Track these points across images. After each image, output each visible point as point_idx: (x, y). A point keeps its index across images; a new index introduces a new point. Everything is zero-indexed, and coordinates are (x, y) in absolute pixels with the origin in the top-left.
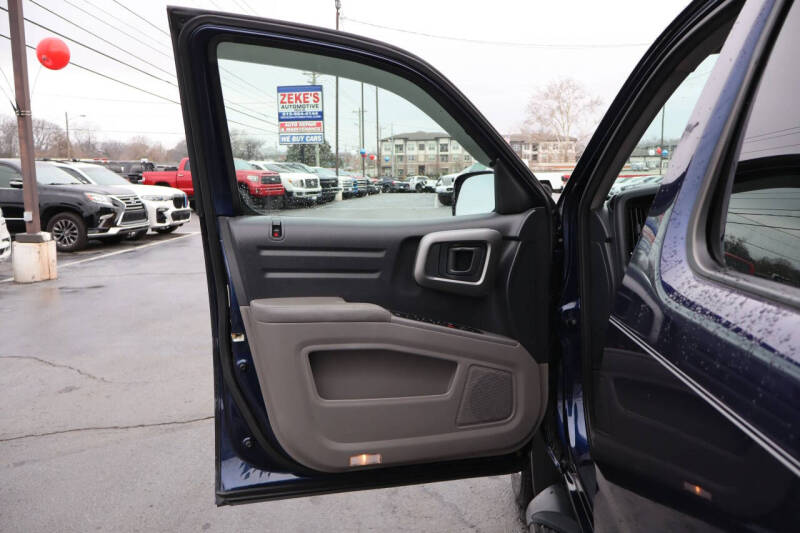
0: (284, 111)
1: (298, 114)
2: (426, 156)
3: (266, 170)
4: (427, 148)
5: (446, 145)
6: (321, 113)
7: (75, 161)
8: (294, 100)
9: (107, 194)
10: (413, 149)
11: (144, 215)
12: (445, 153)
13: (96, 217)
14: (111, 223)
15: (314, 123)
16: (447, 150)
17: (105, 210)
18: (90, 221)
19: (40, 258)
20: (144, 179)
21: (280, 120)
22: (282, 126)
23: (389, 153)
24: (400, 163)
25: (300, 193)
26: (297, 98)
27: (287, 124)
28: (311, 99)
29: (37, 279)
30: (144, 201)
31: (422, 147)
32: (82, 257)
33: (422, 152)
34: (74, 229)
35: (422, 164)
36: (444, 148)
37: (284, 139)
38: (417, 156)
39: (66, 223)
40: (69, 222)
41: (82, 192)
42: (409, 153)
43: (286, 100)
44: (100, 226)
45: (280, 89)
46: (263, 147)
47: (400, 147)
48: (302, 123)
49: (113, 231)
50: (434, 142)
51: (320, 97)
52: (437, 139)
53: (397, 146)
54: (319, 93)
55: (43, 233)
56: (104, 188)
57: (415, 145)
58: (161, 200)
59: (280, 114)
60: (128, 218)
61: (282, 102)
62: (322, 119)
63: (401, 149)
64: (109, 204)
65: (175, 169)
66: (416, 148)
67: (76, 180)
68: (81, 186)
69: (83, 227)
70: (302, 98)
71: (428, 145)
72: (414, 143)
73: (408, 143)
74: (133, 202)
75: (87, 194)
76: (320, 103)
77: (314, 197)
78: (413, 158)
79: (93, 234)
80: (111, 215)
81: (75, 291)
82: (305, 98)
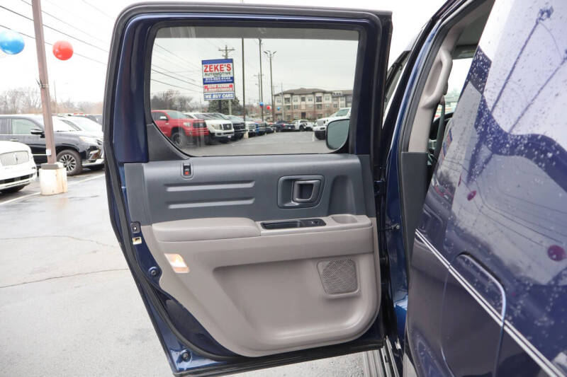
0: (207, 77)
1: (216, 79)
2: (306, 105)
3: (196, 118)
4: (307, 100)
5: (321, 97)
6: (232, 78)
7: (70, 115)
8: (213, 69)
9: (94, 137)
10: (297, 101)
12: (320, 103)
13: (87, 153)
14: (97, 156)
15: (228, 85)
16: (321, 101)
17: (94, 148)
18: (83, 156)
19: (57, 179)
21: (204, 84)
22: (206, 87)
23: (281, 104)
24: (289, 111)
25: (219, 134)
26: (216, 68)
27: (209, 86)
28: (225, 69)
29: (55, 193)
31: (303, 99)
32: (79, 179)
33: (303, 103)
34: (73, 161)
35: (303, 111)
36: (319, 99)
37: (207, 97)
38: (300, 105)
39: (68, 157)
40: (70, 156)
41: (77, 136)
42: (294, 103)
43: (208, 69)
44: (90, 159)
45: (204, 62)
46: (191, 102)
47: (287, 100)
48: (219, 85)
49: (98, 162)
50: (312, 96)
51: (231, 67)
52: (314, 93)
53: (286, 99)
54: (231, 64)
55: (57, 163)
56: (90, 133)
57: (298, 98)
59: (204, 80)
61: (205, 71)
62: (233, 82)
63: (289, 101)
64: (96, 144)
66: (299, 100)
67: (72, 128)
69: (79, 159)
70: (219, 68)
71: (307, 98)
72: (298, 96)
73: (294, 96)
75: (81, 137)
76: (231, 71)
77: (230, 136)
78: (296, 107)
79: (86, 163)
80: (97, 151)
81: (82, 199)
82: (221, 68)
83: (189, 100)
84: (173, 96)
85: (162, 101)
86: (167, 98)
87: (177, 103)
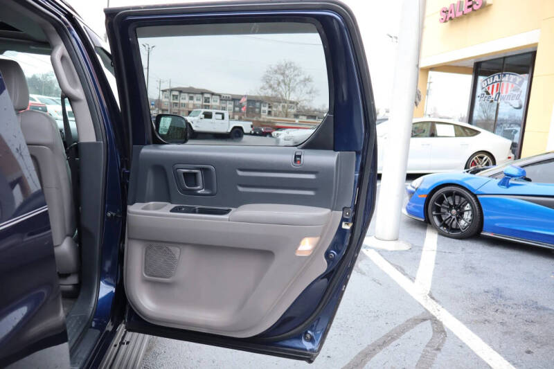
2: (194, 105)
4: (195, 99)
5: (209, 98)
10: (185, 99)
12: (207, 104)
16: (209, 102)
23: (167, 100)
24: (175, 108)
31: (191, 98)
33: (191, 102)
35: (190, 110)
36: (207, 100)
38: (188, 104)
42: (182, 101)
47: (176, 97)
50: (200, 96)
52: (202, 93)
53: (173, 96)
57: (187, 96)
63: (177, 98)
66: (187, 98)
71: (195, 97)
72: (186, 94)
73: (182, 94)
78: (184, 105)
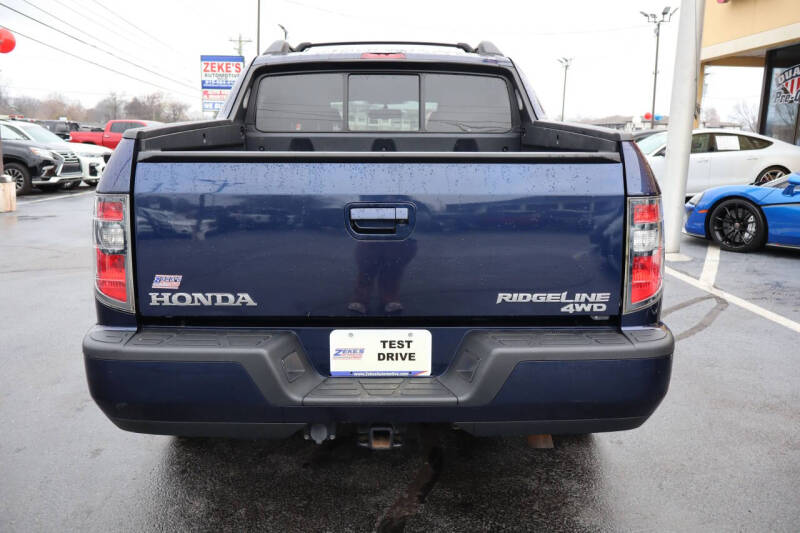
0: (207, 79)
1: (220, 83)
7: (14, 119)
8: (216, 69)
9: (48, 149)
11: (79, 169)
13: (39, 169)
14: (52, 173)
17: (47, 162)
18: (34, 171)
19: (4, 195)
20: (71, 138)
21: (203, 87)
22: (205, 93)
26: (220, 67)
27: (210, 91)
28: (233, 69)
30: (79, 157)
32: (28, 200)
34: (20, 177)
37: (207, 106)
39: (13, 172)
40: (16, 171)
41: (27, 147)
43: (209, 68)
44: (43, 176)
45: (204, 58)
48: (223, 91)
49: (54, 180)
51: (241, 67)
54: (241, 63)
55: (5, 176)
56: (44, 144)
58: (93, 156)
59: (203, 82)
60: (66, 169)
61: (205, 70)
64: (50, 158)
65: (99, 130)
67: (18, 137)
68: (24, 142)
69: (27, 175)
70: (224, 67)
74: (71, 157)
75: (32, 148)
76: (241, 73)
79: (36, 182)
80: (52, 167)
81: (35, 218)
82: (227, 68)
83: (186, 107)
84: (162, 101)
85: (145, 107)
86: (153, 102)
87: (167, 111)
